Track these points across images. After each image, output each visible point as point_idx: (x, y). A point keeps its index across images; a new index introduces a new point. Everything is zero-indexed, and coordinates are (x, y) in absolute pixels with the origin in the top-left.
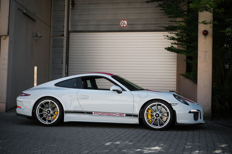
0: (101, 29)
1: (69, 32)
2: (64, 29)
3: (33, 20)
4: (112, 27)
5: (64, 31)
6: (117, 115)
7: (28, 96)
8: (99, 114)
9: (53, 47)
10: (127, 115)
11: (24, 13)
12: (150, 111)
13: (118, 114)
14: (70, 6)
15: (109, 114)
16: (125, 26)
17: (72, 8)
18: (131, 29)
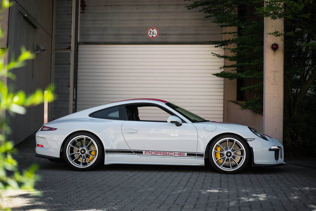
0: (121, 40)
1: (77, 44)
2: (71, 39)
3: (35, 27)
4: (137, 37)
5: (71, 43)
6: (175, 155)
7: (53, 130)
8: (152, 153)
9: (55, 64)
10: (189, 155)
11: (25, 18)
12: (219, 149)
13: (178, 153)
14: (79, 8)
15: (165, 153)
16: (154, 36)
17: (82, 11)
18: (163, 40)
